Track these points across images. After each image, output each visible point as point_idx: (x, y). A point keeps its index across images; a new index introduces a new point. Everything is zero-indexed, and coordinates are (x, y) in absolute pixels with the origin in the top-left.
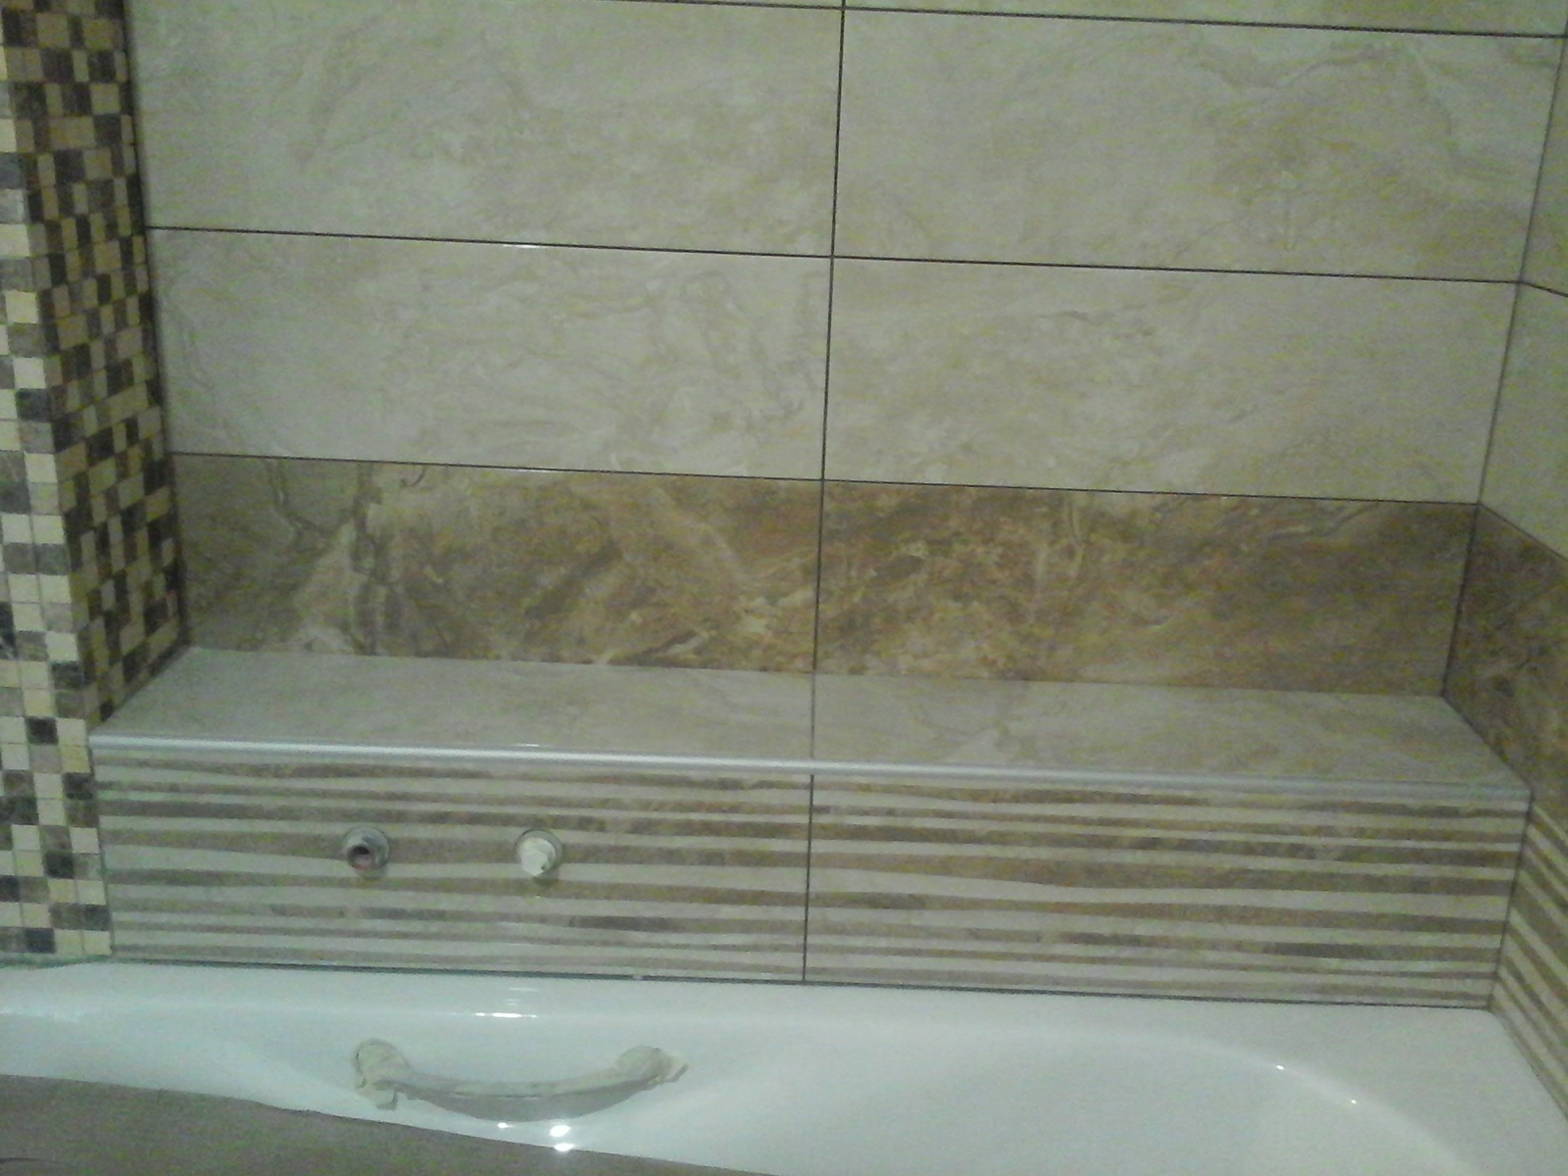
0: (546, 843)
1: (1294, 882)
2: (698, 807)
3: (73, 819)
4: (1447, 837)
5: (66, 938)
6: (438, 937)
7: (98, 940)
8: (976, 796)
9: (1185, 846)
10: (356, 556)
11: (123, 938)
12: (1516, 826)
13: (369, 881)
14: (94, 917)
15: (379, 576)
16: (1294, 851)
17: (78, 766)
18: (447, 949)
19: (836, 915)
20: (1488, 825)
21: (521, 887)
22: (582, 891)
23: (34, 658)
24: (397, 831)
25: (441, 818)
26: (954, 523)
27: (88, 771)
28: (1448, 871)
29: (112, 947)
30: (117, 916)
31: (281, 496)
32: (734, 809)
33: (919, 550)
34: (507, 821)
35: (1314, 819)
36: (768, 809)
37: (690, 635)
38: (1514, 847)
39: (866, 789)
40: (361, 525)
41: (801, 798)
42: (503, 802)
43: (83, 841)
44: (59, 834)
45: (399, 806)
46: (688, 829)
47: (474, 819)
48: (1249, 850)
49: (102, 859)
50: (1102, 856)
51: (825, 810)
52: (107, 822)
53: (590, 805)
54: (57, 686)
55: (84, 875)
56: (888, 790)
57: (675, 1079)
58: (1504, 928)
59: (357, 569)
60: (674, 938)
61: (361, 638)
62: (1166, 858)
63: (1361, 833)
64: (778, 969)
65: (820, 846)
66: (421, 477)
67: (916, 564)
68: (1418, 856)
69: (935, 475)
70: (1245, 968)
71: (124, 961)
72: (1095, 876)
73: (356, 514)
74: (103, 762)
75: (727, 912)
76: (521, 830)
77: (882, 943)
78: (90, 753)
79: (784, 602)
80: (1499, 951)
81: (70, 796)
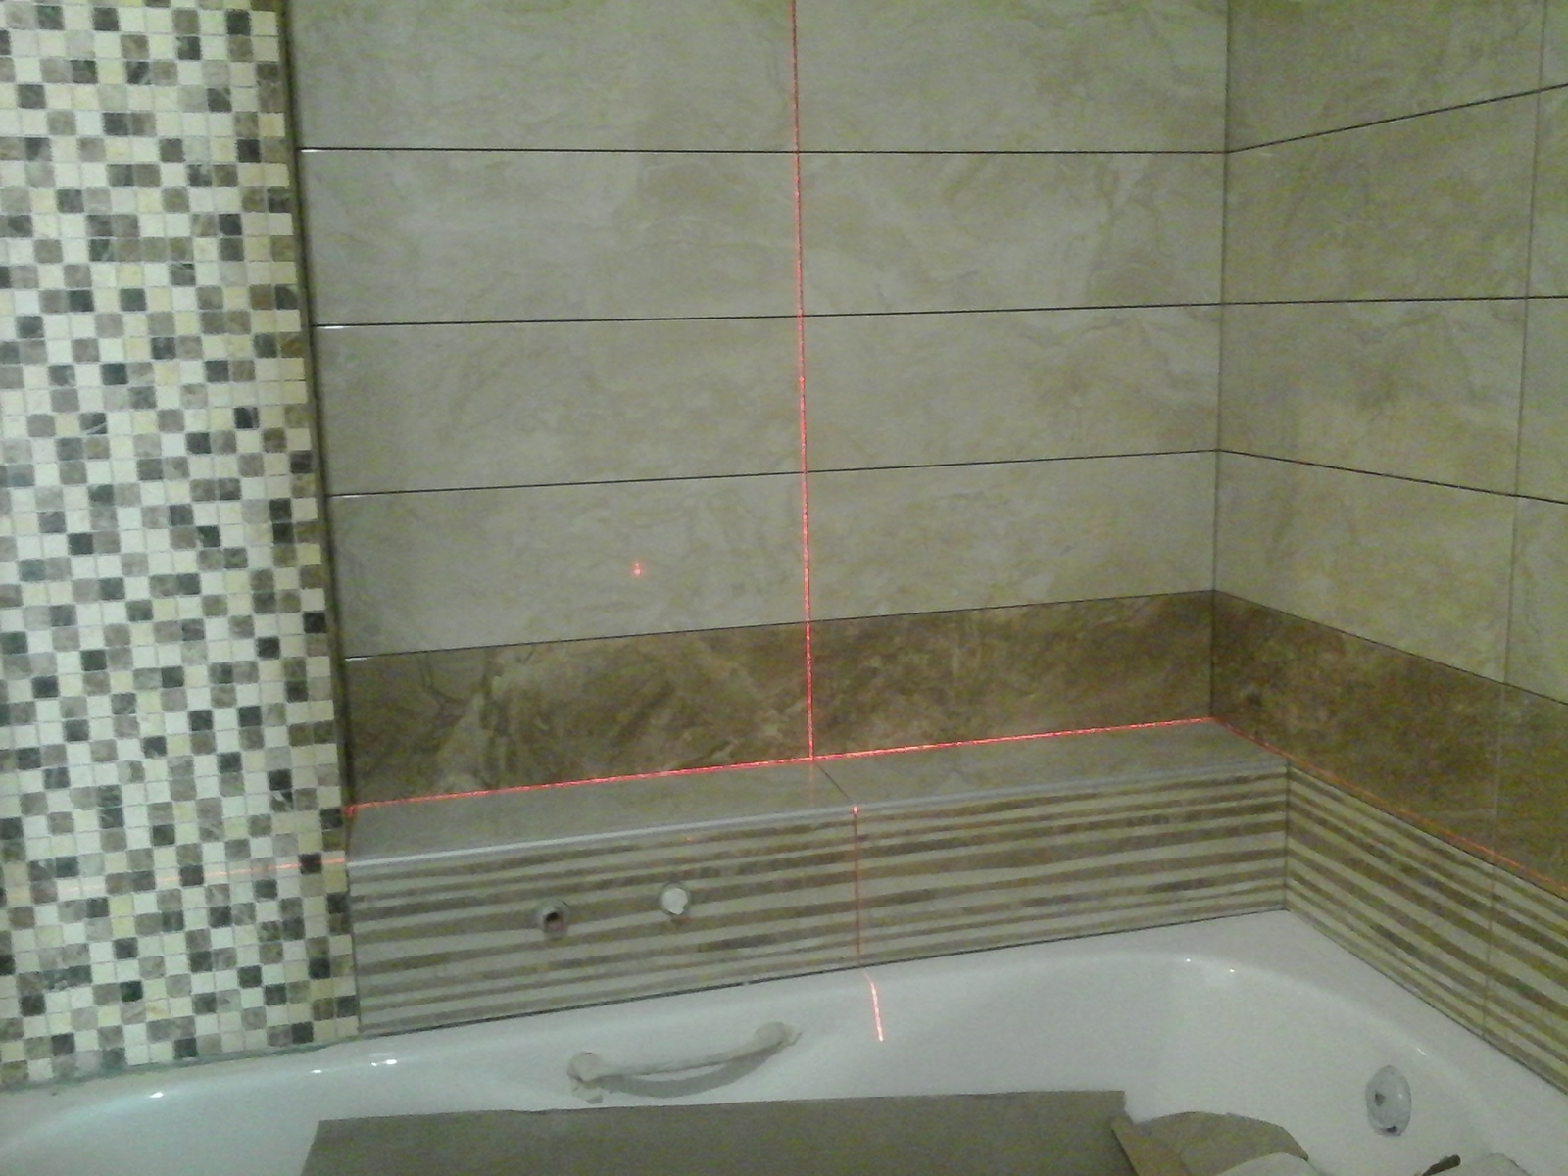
0: (680, 890)
1: (1160, 841)
2: (780, 849)
3: (333, 930)
4: (1243, 796)
5: (321, 1028)
6: (607, 976)
7: (349, 1024)
8: (961, 813)
9: (1093, 826)
10: (484, 718)
11: (367, 1019)
12: (1281, 783)
13: (555, 941)
14: (347, 1006)
15: (501, 730)
16: (1157, 820)
17: (336, 886)
18: (613, 984)
19: (878, 913)
20: (1266, 785)
21: (661, 929)
22: (705, 924)
23: (308, 808)
24: (573, 900)
25: (604, 885)
26: (897, 640)
27: (345, 889)
28: (1249, 819)
29: (361, 1029)
30: (364, 1003)
31: (428, 679)
32: (805, 846)
33: (876, 662)
34: (652, 879)
35: (1165, 797)
36: (829, 843)
37: (727, 743)
38: (1282, 798)
39: (891, 818)
40: (488, 694)
41: (847, 832)
42: (646, 866)
43: (340, 945)
44: (321, 943)
45: (575, 880)
46: (774, 866)
47: (630, 882)
48: (1130, 823)
49: (354, 959)
50: (1043, 842)
51: (863, 838)
52: (359, 928)
53: (707, 859)
54: (324, 827)
55: (339, 974)
56: (905, 817)
57: (794, 1043)
58: (1286, 852)
59: (485, 727)
60: (770, 949)
61: (488, 779)
62: (1082, 837)
63: (1193, 802)
64: (841, 960)
65: (866, 864)
66: (531, 654)
67: (875, 672)
68: (1229, 812)
69: (883, 610)
70: (1138, 905)
71: (370, 1037)
72: (1041, 857)
73: (485, 685)
74: (358, 880)
75: (806, 923)
76: (661, 885)
77: (909, 928)
78: (347, 876)
79: (788, 711)
80: (1285, 867)
81: (331, 912)
